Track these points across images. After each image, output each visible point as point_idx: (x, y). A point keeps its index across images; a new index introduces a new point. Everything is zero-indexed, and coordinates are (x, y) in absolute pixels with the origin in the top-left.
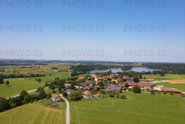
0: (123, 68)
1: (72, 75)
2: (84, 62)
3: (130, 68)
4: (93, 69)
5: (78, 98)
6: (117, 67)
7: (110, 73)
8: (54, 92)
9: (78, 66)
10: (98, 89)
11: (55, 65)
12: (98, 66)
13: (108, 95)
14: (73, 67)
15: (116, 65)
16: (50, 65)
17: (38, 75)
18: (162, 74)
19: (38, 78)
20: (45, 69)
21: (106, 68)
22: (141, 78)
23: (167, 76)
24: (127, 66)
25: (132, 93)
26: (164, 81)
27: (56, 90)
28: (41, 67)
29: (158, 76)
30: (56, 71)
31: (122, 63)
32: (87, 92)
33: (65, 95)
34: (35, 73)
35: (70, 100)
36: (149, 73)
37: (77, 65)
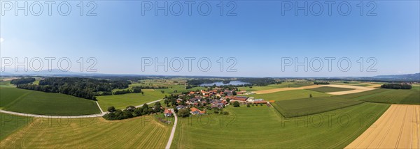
0: (224, 82)
1: (187, 88)
2: (196, 77)
3: (228, 82)
4: (203, 83)
5: (186, 115)
6: (220, 81)
7: (215, 86)
8: (169, 106)
9: (192, 81)
10: (205, 105)
11: (176, 79)
12: (206, 80)
13: (213, 111)
14: (188, 81)
15: (216, 79)
16: (173, 79)
17: (163, 88)
18: (250, 86)
19: (162, 90)
20: (169, 82)
21: (212, 82)
22: (237, 90)
23: (254, 88)
24: (227, 80)
25: (232, 107)
26: (253, 92)
27: (170, 104)
28: (167, 81)
29: (248, 88)
30: (176, 84)
31: (224, 78)
32: (194, 109)
33: (176, 111)
34: (162, 85)
35: (179, 116)
36: (242, 86)
37: (191, 79)
